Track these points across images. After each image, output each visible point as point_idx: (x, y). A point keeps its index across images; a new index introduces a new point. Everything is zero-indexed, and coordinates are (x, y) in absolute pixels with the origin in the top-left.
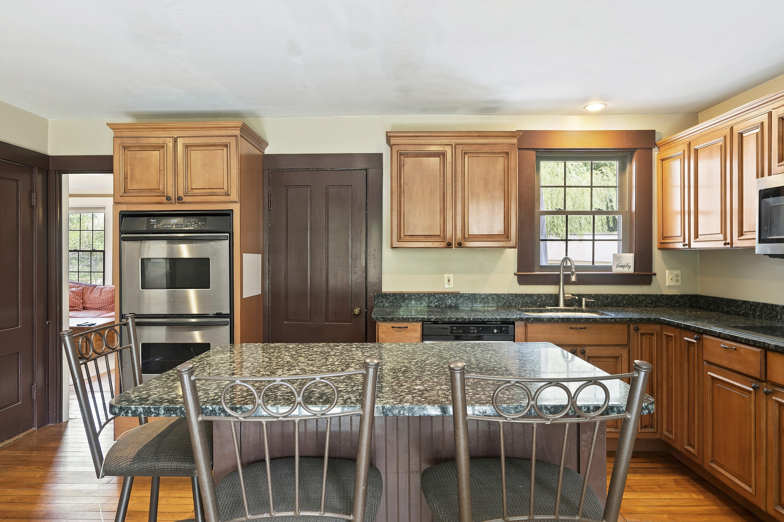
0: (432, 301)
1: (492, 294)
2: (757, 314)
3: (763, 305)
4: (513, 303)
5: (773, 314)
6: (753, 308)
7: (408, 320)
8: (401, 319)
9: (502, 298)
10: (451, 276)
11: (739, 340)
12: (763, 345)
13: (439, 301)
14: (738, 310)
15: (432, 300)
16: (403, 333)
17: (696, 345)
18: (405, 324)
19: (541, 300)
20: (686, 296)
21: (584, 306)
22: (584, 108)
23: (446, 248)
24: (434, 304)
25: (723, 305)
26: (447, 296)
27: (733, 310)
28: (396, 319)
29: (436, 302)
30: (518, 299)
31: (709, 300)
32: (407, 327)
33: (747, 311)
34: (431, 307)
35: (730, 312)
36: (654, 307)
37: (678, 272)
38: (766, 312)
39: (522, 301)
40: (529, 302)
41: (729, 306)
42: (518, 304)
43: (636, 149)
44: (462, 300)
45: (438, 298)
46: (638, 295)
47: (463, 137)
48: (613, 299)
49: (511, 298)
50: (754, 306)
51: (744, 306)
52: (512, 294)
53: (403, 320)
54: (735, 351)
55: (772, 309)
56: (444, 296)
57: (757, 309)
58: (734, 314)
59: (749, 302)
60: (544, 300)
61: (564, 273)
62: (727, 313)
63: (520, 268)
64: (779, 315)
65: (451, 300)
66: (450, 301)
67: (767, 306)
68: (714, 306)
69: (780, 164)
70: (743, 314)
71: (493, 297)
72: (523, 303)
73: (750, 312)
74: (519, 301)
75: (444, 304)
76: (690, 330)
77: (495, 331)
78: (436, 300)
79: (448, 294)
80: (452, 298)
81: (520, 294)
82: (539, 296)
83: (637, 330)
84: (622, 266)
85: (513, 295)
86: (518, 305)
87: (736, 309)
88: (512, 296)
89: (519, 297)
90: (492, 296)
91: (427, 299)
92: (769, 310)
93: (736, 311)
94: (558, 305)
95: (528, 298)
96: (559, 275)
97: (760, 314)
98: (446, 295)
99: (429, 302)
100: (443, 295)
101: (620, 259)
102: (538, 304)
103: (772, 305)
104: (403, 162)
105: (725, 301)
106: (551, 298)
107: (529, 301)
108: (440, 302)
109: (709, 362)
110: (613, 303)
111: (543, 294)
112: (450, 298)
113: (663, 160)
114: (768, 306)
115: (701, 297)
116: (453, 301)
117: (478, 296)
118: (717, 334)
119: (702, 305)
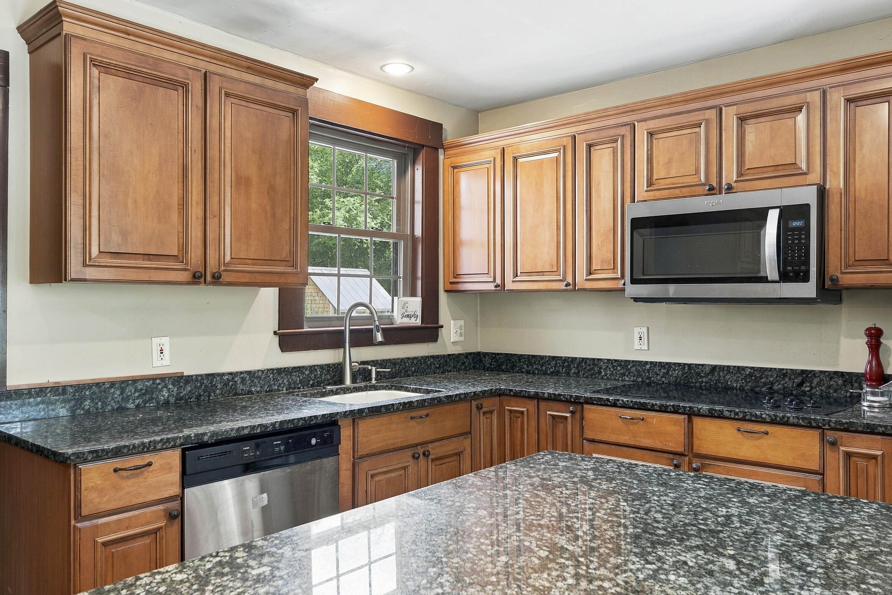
0: (128, 397)
1: (241, 373)
2: (572, 371)
3: (581, 360)
4: (274, 384)
5: (594, 370)
6: (566, 364)
7: (155, 447)
8: (139, 446)
9: (257, 377)
10: (165, 341)
11: (649, 407)
12: (689, 411)
13: (144, 394)
14: (544, 368)
15: (129, 394)
16: (140, 479)
17: (570, 420)
18: (148, 458)
19: (315, 376)
20: (471, 354)
21: (374, 379)
22: (381, 68)
23: (188, 283)
24: (133, 403)
25: (522, 363)
26: (159, 384)
27: (536, 369)
28: (125, 451)
29: (138, 398)
30: (282, 377)
31: (500, 358)
32: (150, 464)
33: (557, 369)
34: (128, 409)
35: (531, 372)
36: (443, 373)
37: (462, 322)
38: (585, 368)
39: (288, 381)
40: (298, 382)
41: (530, 364)
42: (282, 385)
43: (423, 146)
44: (190, 388)
45: (141, 389)
46: (427, 357)
47: (221, 60)
48: (401, 365)
49: (271, 376)
50: (568, 362)
51: (554, 362)
52: (273, 370)
53: (143, 449)
54: (642, 422)
55: (593, 364)
56: (153, 383)
57: (572, 366)
58: (538, 374)
59: (561, 357)
60: (319, 376)
61: (351, 328)
62: (528, 372)
63: (282, 322)
64: (602, 371)
65: (169, 390)
66: (165, 393)
67: (586, 361)
68: (507, 366)
69: (648, 189)
70: (552, 373)
71: (243, 378)
72: (290, 384)
73: (563, 369)
74: (283, 381)
75: (154, 401)
76: (561, 401)
77: (314, 441)
78: (137, 394)
79: (163, 378)
80: (170, 386)
81: (285, 368)
82: (312, 368)
83: (479, 408)
84: (408, 316)
85: (275, 371)
86: (283, 387)
87: (541, 367)
88: (273, 373)
89: (283, 374)
90: (242, 376)
91: (118, 392)
92: (590, 365)
93: (542, 370)
94: (341, 381)
95: (297, 373)
96: (342, 332)
97: (576, 371)
98: (158, 381)
99: (122, 398)
100: (151, 382)
101: (406, 305)
102: (311, 382)
103: (594, 359)
104: (96, 81)
105: (524, 358)
106: (328, 371)
107: (298, 379)
108: (147, 397)
109: (593, 441)
110: (401, 371)
111: (318, 366)
112: (166, 386)
113: (454, 168)
114: (588, 361)
115: (486, 354)
116: (173, 391)
117: (218, 378)
118: (610, 402)
119: (488, 365)
